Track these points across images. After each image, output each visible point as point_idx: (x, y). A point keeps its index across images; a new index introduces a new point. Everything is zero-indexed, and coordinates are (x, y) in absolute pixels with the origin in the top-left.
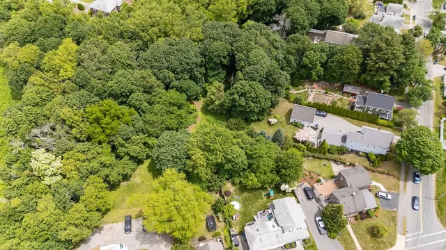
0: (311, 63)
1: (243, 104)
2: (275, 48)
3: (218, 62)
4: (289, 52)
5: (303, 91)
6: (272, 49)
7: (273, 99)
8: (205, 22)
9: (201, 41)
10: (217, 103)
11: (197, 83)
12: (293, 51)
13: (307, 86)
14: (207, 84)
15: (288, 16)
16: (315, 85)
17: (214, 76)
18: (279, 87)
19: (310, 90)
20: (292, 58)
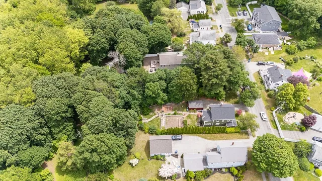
0: (153, 93)
1: (96, 160)
2: (116, 87)
3: (59, 118)
4: (130, 86)
5: (154, 117)
6: (113, 89)
7: (128, 143)
8: (35, 79)
9: (35, 101)
10: (69, 163)
11: (43, 146)
12: (135, 85)
13: (156, 111)
14: (55, 142)
15: (121, 52)
16: (163, 108)
17: (60, 132)
18: (130, 130)
19: (160, 114)
20: (135, 92)
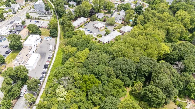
1: (150, 97)
2: (173, 76)
3: (143, 74)
4: (180, 80)
5: (184, 101)
6: (172, 76)
7: (167, 100)
8: (142, 55)
9: (138, 63)
10: (137, 91)
11: (130, 79)
12: (183, 80)
13: (187, 100)
14: (135, 81)
15: (183, 64)
16: (192, 101)
17: (139, 79)
18: (171, 95)
19: (188, 102)
20: (181, 83)
